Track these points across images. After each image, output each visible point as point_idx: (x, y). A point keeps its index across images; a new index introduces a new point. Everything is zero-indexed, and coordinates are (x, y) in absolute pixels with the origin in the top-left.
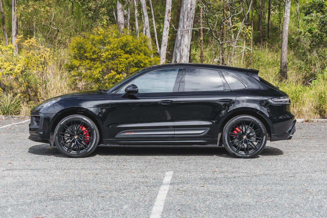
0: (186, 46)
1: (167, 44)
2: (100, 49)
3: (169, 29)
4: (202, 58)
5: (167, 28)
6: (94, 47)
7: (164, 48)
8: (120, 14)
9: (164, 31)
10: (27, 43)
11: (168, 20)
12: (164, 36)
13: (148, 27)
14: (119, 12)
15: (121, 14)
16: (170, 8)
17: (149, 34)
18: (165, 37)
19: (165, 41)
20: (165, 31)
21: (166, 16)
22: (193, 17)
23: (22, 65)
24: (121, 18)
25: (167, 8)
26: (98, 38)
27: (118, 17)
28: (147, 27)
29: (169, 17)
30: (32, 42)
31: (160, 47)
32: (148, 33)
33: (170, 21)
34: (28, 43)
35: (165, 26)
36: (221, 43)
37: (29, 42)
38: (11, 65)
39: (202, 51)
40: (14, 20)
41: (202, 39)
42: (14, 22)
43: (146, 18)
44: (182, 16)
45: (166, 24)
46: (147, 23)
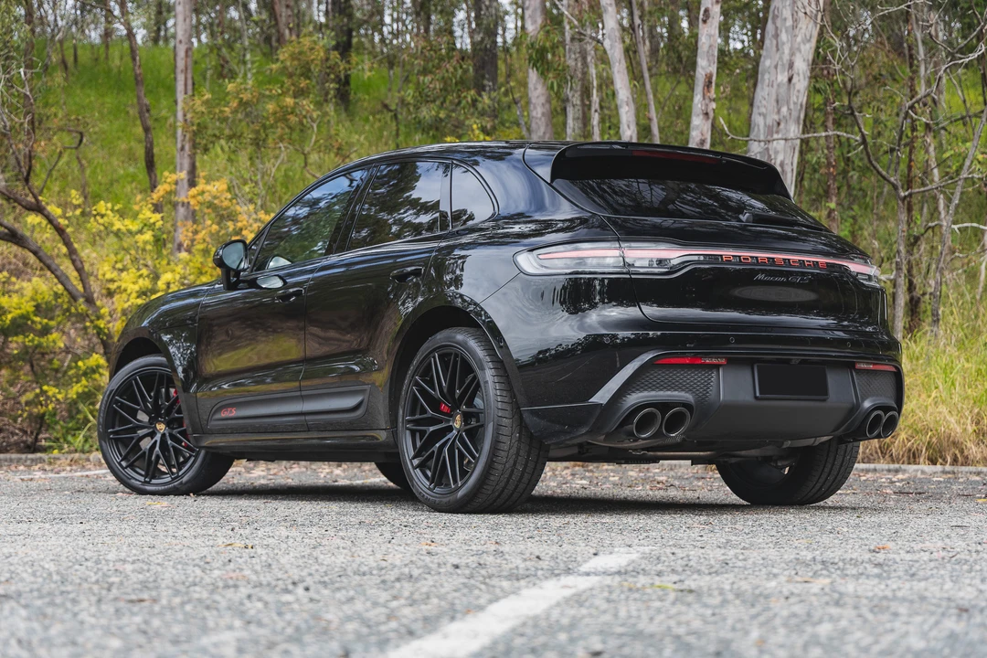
3: (707, 145)
5: (702, 143)
8: (539, 115)
10: (194, 197)
11: (707, 114)
14: (535, 108)
15: (543, 114)
16: (713, 69)
21: (698, 98)
22: (799, 117)
24: (542, 129)
25: (703, 68)
27: (534, 126)
29: (707, 101)
30: (214, 191)
33: (711, 114)
34: (200, 197)
35: (695, 135)
36: (902, 194)
37: (203, 192)
38: (141, 281)
40: (183, 148)
41: (833, 205)
42: (182, 157)
43: (627, 108)
44: (760, 114)
45: (698, 126)
46: (629, 127)
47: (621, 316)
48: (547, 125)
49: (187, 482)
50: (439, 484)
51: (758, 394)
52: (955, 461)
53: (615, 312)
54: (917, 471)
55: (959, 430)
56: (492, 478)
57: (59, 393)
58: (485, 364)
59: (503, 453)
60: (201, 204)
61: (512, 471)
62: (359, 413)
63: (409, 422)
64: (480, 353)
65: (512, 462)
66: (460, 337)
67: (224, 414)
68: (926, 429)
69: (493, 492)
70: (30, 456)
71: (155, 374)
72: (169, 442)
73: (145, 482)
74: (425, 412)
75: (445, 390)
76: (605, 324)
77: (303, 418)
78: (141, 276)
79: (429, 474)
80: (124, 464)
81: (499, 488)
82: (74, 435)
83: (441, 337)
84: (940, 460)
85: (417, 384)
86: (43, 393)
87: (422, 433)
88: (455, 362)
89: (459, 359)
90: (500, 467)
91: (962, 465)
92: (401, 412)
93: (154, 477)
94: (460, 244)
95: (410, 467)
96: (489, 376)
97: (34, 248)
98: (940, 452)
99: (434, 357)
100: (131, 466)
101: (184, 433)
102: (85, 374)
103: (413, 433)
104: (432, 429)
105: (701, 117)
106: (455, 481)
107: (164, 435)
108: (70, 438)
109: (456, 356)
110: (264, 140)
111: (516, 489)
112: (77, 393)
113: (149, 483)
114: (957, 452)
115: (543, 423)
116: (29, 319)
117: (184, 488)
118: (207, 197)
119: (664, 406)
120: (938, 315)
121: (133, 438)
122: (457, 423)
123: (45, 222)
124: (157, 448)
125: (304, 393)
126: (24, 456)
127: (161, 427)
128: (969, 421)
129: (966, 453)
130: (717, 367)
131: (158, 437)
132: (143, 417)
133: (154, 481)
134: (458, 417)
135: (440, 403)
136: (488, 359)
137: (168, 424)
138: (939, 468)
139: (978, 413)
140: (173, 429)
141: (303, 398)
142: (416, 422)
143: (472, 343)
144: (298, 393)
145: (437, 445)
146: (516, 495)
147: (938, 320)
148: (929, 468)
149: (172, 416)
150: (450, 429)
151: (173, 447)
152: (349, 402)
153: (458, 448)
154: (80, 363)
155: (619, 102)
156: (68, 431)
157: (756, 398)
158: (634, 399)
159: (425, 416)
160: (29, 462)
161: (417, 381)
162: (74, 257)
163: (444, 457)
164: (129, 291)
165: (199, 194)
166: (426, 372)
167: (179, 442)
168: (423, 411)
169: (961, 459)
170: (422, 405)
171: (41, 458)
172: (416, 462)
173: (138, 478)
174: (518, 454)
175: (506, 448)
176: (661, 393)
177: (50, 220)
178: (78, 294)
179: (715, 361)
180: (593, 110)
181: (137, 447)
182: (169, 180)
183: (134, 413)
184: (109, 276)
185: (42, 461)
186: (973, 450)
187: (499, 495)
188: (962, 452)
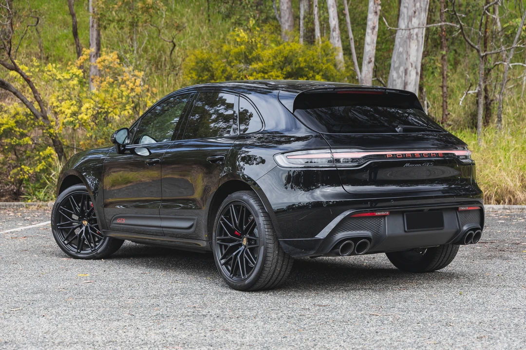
0: (414, 65)
1: (373, 59)
2: (241, 71)
3: (377, 29)
4: (445, 89)
5: (374, 28)
6: (229, 68)
7: (368, 67)
8: (285, 8)
9: (368, 33)
10: (99, 63)
11: (376, 12)
12: (368, 44)
13: (337, 27)
14: (283, 5)
15: (287, 8)
17: (338, 41)
18: (370, 46)
19: (369, 54)
20: (370, 34)
21: (371, 4)
22: (426, 8)
23: (92, 106)
24: (287, 16)
26: (236, 50)
27: (282, 14)
28: (335, 27)
29: (376, 5)
30: (110, 59)
31: (360, 65)
32: (337, 39)
33: (379, 13)
34: (103, 63)
35: (370, 24)
36: (482, 54)
37: (104, 61)
38: (72, 107)
39: (445, 76)
40: (93, 26)
41: (444, 53)
42: (93, 31)
43: (333, 9)
44: (405, 7)
45: (371, 19)
46: (334, 19)
47: (333, 192)
48: (290, 14)
49: (100, 253)
50: (235, 275)
51: (406, 230)
52: (510, 201)
53: (329, 190)
54: (490, 208)
55: (512, 185)
56: (264, 275)
57: (31, 169)
58: (259, 214)
59: (269, 262)
60: (104, 66)
61: (275, 271)
62: (192, 230)
63: (218, 240)
64: (256, 207)
65: (274, 266)
66: (245, 197)
67: (118, 221)
68: (494, 185)
69: (264, 281)
70: (16, 203)
71: (81, 195)
72: (90, 231)
73: (78, 252)
74: (227, 235)
75: (238, 225)
76: (324, 196)
77: (161, 229)
78: (72, 105)
79: (230, 268)
80: (66, 242)
81: (267, 280)
82: (39, 191)
83: (235, 195)
84: (502, 201)
85: (222, 220)
86: (21, 170)
87: (226, 247)
88: (243, 211)
89: (245, 209)
90: (268, 269)
91: (514, 204)
92: (214, 234)
93: (82, 250)
94: (246, 144)
95: (219, 264)
96: (261, 220)
97: (14, 90)
98: (502, 197)
99: (231, 207)
100: (70, 243)
101: (97, 227)
102: (44, 158)
103: (221, 246)
104: (231, 245)
105: (373, 14)
106: (244, 275)
107: (87, 227)
108: (37, 193)
109: (243, 207)
110: (137, 23)
111: (276, 279)
112: (40, 170)
113: (79, 253)
114: (511, 197)
115: (291, 247)
116: (13, 130)
117: (98, 256)
118: (107, 63)
119: (355, 239)
120: (501, 117)
121: (70, 228)
122: (245, 242)
123: (19, 75)
124: (84, 234)
125: (161, 216)
126: (12, 203)
127: (85, 223)
128: (518, 180)
129: (516, 197)
130: (384, 216)
131: (84, 228)
132: (75, 217)
133: (82, 252)
134: (245, 239)
135: (234, 230)
136: (260, 211)
137: (89, 221)
138: (501, 206)
139: (522, 176)
140: (92, 224)
141: (161, 219)
142: (223, 240)
143: (252, 201)
144: (159, 216)
145: (234, 254)
146: (276, 282)
147: (501, 120)
148: (496, 207)
149: (91, 217)
150: (241, 245)
151: (92, 234)
152: (187, 224)
153: (245, 257)
154: (41, 153)
155: (328, 6)
156: (36, 189)
157: (405, 231)
158: (340, 236)
159: (227, 237)
160: (15, 207)
161: (222, 218)
162: (36, 95)
163: (238, 261)
164: (66, 113)
165: (102, 61)
166: (227, 213)
167: (95, 231)
168: (226, 235)
169: (513, 201)
170: (225, 230)
171: (21, 205)
172: (223, 261)
173: (73, 250)
174: (277, 262)
175: (271, 259)
176: (354, 232)
177: (22, 75)
178: (39, 114)
179: (383, 213)
180: (314, 6)
181: (73, 233)
182: (86, 53)
183: (70, 215)
184: (55, 104)
185: (22, 206)
186: (520, 196)
187: (268, 283)
188: (514, 196)
